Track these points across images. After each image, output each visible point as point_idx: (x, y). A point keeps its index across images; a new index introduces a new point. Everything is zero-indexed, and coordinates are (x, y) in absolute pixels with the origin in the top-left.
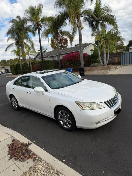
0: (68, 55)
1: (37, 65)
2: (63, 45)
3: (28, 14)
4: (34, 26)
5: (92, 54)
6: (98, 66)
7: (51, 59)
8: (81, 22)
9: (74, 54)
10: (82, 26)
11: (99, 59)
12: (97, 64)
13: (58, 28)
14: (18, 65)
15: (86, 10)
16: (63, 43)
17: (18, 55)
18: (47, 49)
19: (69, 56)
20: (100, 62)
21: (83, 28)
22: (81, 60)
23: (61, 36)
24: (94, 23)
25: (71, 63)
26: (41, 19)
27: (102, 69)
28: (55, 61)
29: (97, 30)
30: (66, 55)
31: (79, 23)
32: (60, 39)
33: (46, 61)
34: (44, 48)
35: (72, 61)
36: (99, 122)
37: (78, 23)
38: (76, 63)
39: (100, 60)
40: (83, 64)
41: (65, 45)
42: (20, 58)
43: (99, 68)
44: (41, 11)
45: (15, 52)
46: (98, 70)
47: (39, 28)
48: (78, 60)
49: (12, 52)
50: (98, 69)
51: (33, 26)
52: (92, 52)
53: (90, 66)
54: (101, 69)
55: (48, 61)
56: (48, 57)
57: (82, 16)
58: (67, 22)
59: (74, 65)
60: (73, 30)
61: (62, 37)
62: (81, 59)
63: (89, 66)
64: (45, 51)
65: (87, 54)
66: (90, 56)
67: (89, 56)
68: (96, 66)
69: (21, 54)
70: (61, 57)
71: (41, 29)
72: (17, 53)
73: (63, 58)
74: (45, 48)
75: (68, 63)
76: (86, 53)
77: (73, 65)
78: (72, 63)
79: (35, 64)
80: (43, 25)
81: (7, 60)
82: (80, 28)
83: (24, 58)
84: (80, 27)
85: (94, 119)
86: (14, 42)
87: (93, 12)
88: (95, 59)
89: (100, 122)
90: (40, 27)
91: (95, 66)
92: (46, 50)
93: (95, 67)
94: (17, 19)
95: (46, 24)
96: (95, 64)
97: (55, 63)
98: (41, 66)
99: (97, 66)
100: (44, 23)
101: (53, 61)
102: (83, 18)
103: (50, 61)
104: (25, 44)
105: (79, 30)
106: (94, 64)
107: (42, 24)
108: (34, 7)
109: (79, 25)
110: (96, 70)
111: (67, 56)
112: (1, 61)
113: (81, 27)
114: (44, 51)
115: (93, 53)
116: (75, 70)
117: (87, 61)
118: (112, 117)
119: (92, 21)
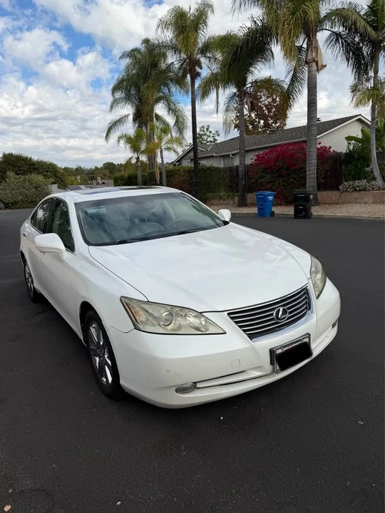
0: (272, 151)
1: (181, 178)
2: (272, 123)
3: (165, 31)
4: (182, 65)
5: (350, 151)
6: (365, 190)
7: (219, 164)
8: (317, 48)
9: (291, 148)
10: (321, 60)
11: (372, 168)
12: (364, 182)
13: (248, 70)
14: (133, 177)
15: (340, 6)
16: (272, 118)
17: (135, 148)
18: (218, 135)
19: (273, 155)
20: (374, 179)
21: (325, 66)
22: (307, 169)
23: (268, 97)
24: (366, 50)
25: (276, 175)
26: (201, 45)
27: (378, 201)
28: (231, 169)
29: (371, 74)
30: (266, 151)
31: (312, 51)
32: (266, 106)
33: (208, 168)
34: (210, 132)
35: (281, 168)
36: (194, 386)
37: (307, 50)
38: (292, 176)
39: (374, 170)
40: (312, 180)
41: (276, 123)
42: (138, 158)
43: (368, 196)
44: (205, 22)
45: (129, 140)
46: (365, 203)
47: (195, 70)
48: (300, 168)
49: (119, 141)
50: (365, 200)
51: (176, 66)
52: (349, 144)
53: (338, 189)
54: (375, 202)
55: (211, 169)
56: (213, 156)
57: (322, 29)
58: (273, 49)
59: (286, 184)
60: (292, 73)
61: (270, 100)
62: (310, 163)
63: (335, 187)
64: (212, 140)
65: (331, 150)
66: (340, 158)
67: (337, 156)
68: (358, 189)
69: (143, 147)
70: (250, 159)
71: (198, 74)
72: (134, 143)
73: (253, 160)
74: (213, 131)
75: (268, 176)
76: (330, 147)
77: (282, 183)
78: (278, 176)
79: (176, 176)
80: (207, 61)
81: (118, 165)
82: (314, 67)
83: (152, 158)
84: (314, 64)
85: (168, 371)
86: (127, 113)
87: (364, 15)
88: (356, 166)
89: (198, 385)
90: (197, 68)
91: (356, 190)
92: (217, 138)
93: (356, 195)
94: (143, 48)
95: (216, 59)
96: (357, 183)
97: (230, 176)
98: (191, 181)
99: (360, 190)
100: (210, 57)
101: (225, 169)
102: (327, 33)
103: (218, 169)
104: (158, 117)
105: (309, 72)
106: (351, 183)
107: (203, 60)
108: (186, 8)
109: (309, 57)
110: (356, 202)
111: (267, 154)
112: (104, 165)
113: (317, 63)
114: (210, 141)
115: (351, 148)
116: (286, 198)
117: (329, 173)
118: (258, 374)
119: (358, 43)
